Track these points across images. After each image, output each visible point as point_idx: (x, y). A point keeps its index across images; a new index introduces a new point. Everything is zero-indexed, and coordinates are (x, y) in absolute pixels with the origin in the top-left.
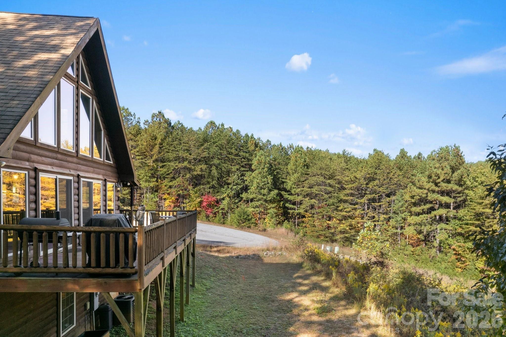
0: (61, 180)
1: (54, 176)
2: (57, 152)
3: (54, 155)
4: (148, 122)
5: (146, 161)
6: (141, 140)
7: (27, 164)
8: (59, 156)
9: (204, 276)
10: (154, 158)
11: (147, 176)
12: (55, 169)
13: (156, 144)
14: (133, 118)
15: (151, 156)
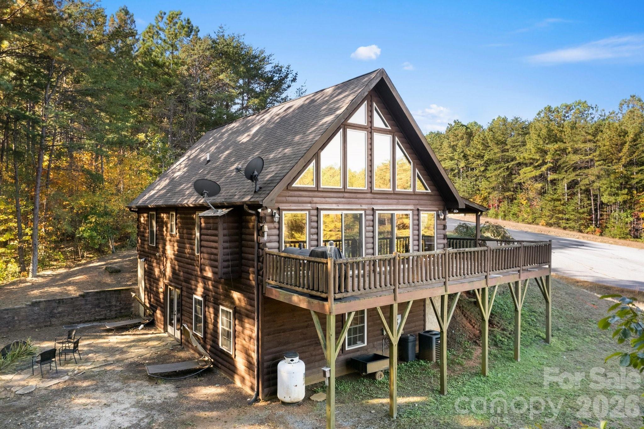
0: (346, 215)
1: (339, 213)
2: (345, 192)
3: (341, 195)
4: (614, 113)
5: (609, 166)
6: (604, 140)
7: (309, 206)
8: (346, 195)
9: (576, 332)
10: (623, 161)
11: (611, 187)
12: (341, 207)
13: (625, 143)
14: (594, 112)
15: (619, 159)
